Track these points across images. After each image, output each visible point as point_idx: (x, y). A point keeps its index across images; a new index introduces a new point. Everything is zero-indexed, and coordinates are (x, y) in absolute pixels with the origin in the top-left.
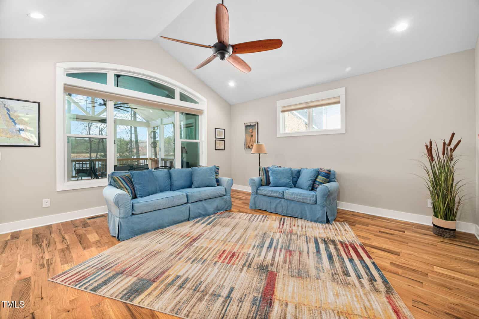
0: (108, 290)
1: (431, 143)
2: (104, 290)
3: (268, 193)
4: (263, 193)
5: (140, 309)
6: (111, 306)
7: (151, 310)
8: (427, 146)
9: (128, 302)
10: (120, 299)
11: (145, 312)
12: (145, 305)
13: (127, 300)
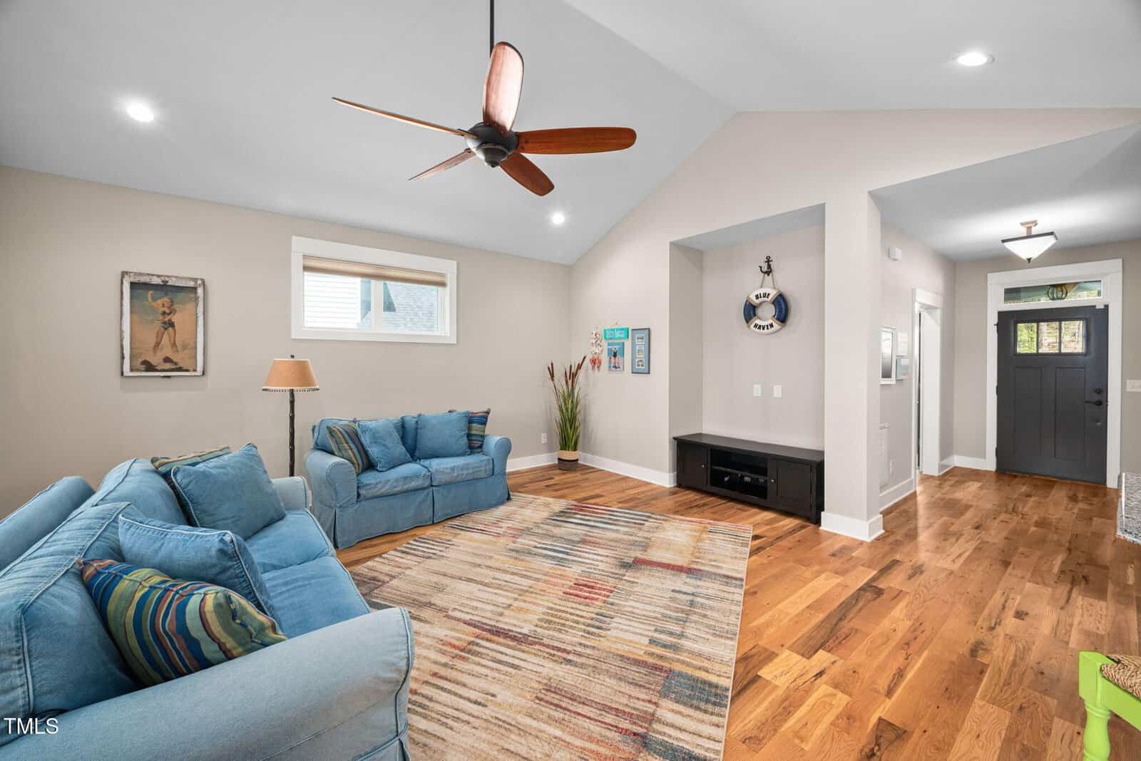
0: (709, 738)
1: (552, 364)
2: (707, 750)
3: (395, 487)
4: (383, 490)
5: (737, 676)
6: (745, 719)
7: (736, 663)
8: (549, 368)
9: (730, 694)
10: (726, 707)
11: (742, 669)
12: (731, 671)
13: (727, 697)
